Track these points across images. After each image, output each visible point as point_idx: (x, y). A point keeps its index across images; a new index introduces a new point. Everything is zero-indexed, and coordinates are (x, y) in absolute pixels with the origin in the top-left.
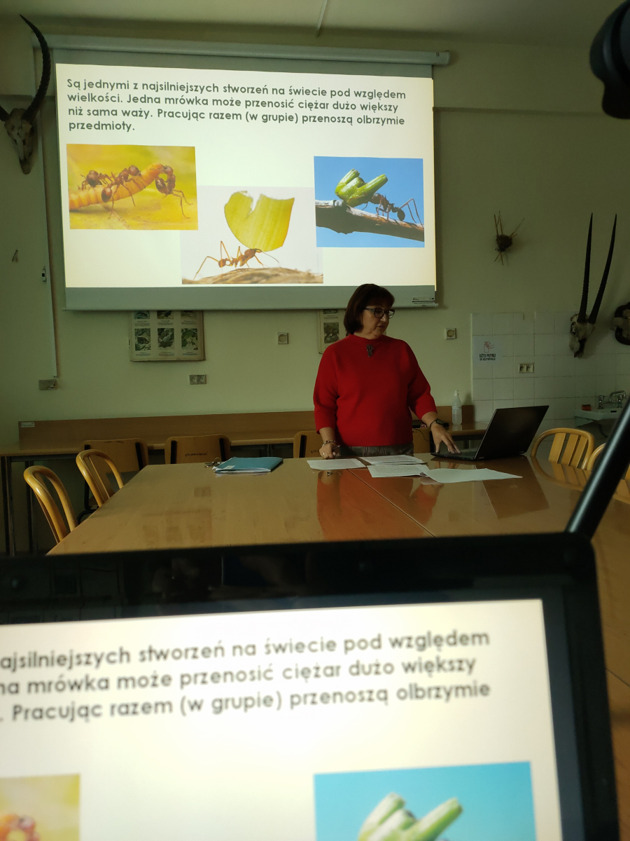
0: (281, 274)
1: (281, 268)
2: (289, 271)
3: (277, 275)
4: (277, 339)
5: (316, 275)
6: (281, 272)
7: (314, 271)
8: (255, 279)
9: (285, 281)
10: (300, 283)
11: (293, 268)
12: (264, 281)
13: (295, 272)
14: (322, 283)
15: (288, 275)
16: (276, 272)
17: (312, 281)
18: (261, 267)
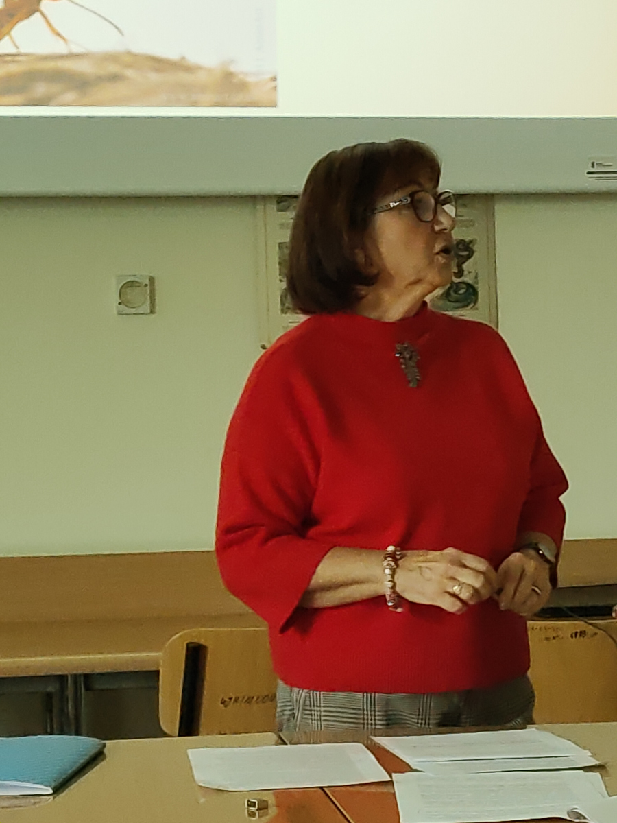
0: (129, 73)
1: (129, 53)
2: (159, 64)
3: (115, 78)
4: (115, 298)
5: (250, 79)
6: (129, 66)
7: (245, 66)
8: (41, 89)
9: (144, 96)
10: (194, 104)
11: (171, 54)
12: (70, 96)
13: (180, 66)
14: (273, 105)
15: (154, 77)
16: (112, 68)
17: (240, 97)
18: (60, 48)
